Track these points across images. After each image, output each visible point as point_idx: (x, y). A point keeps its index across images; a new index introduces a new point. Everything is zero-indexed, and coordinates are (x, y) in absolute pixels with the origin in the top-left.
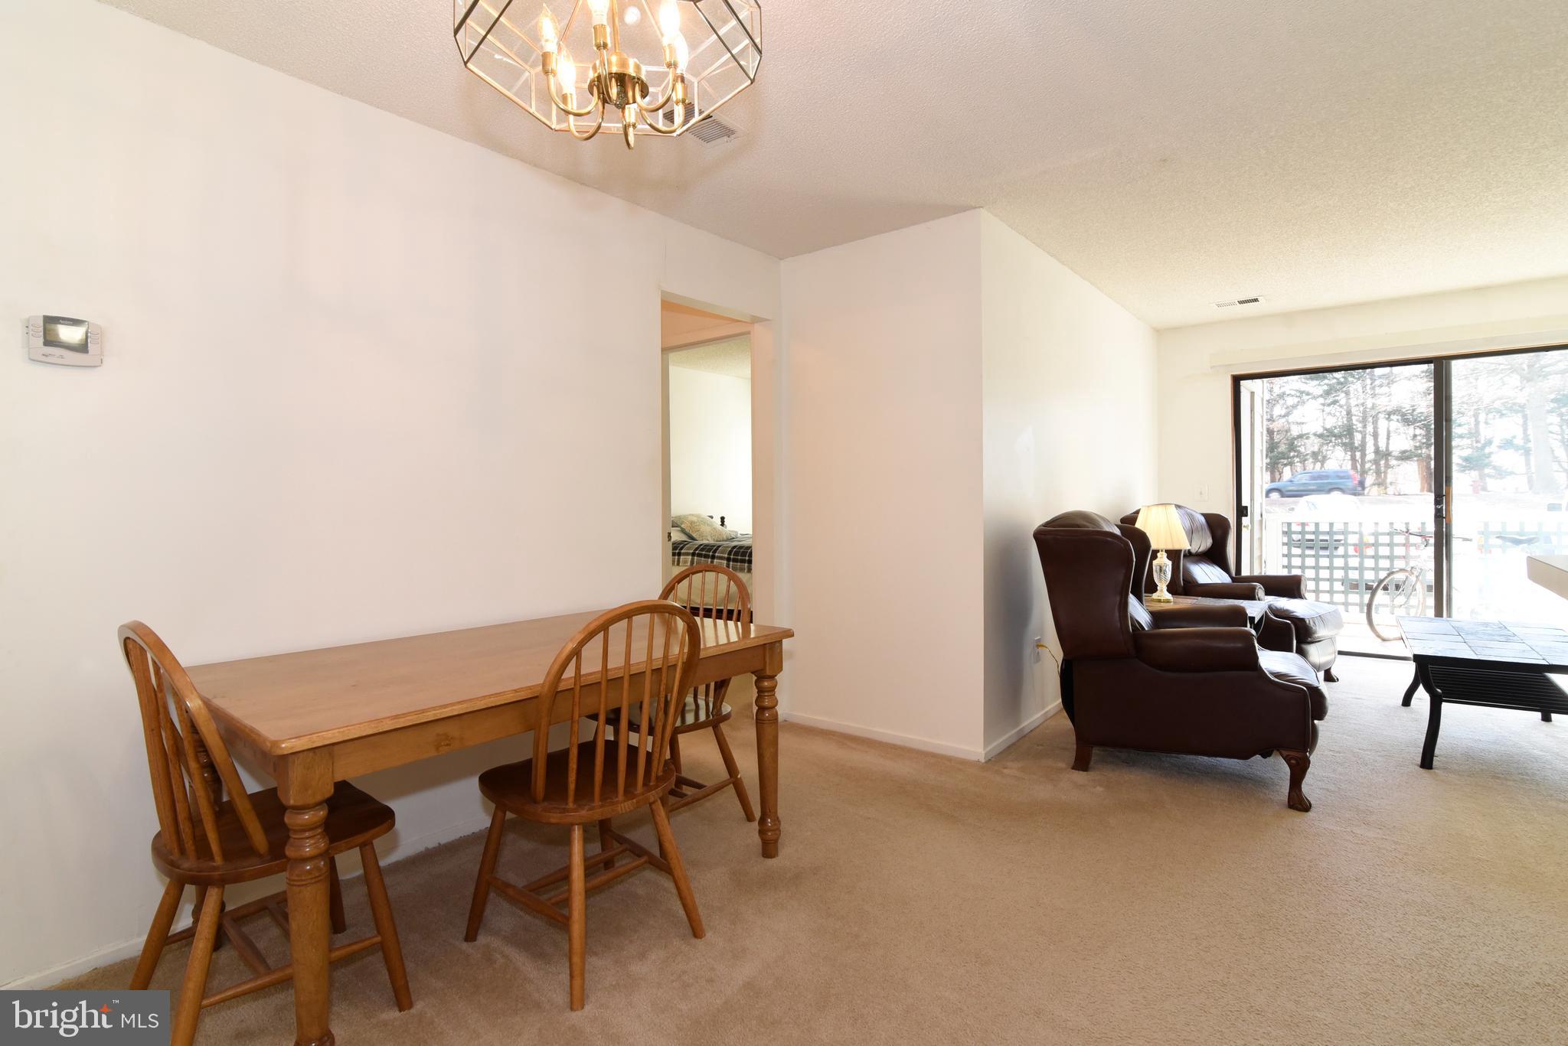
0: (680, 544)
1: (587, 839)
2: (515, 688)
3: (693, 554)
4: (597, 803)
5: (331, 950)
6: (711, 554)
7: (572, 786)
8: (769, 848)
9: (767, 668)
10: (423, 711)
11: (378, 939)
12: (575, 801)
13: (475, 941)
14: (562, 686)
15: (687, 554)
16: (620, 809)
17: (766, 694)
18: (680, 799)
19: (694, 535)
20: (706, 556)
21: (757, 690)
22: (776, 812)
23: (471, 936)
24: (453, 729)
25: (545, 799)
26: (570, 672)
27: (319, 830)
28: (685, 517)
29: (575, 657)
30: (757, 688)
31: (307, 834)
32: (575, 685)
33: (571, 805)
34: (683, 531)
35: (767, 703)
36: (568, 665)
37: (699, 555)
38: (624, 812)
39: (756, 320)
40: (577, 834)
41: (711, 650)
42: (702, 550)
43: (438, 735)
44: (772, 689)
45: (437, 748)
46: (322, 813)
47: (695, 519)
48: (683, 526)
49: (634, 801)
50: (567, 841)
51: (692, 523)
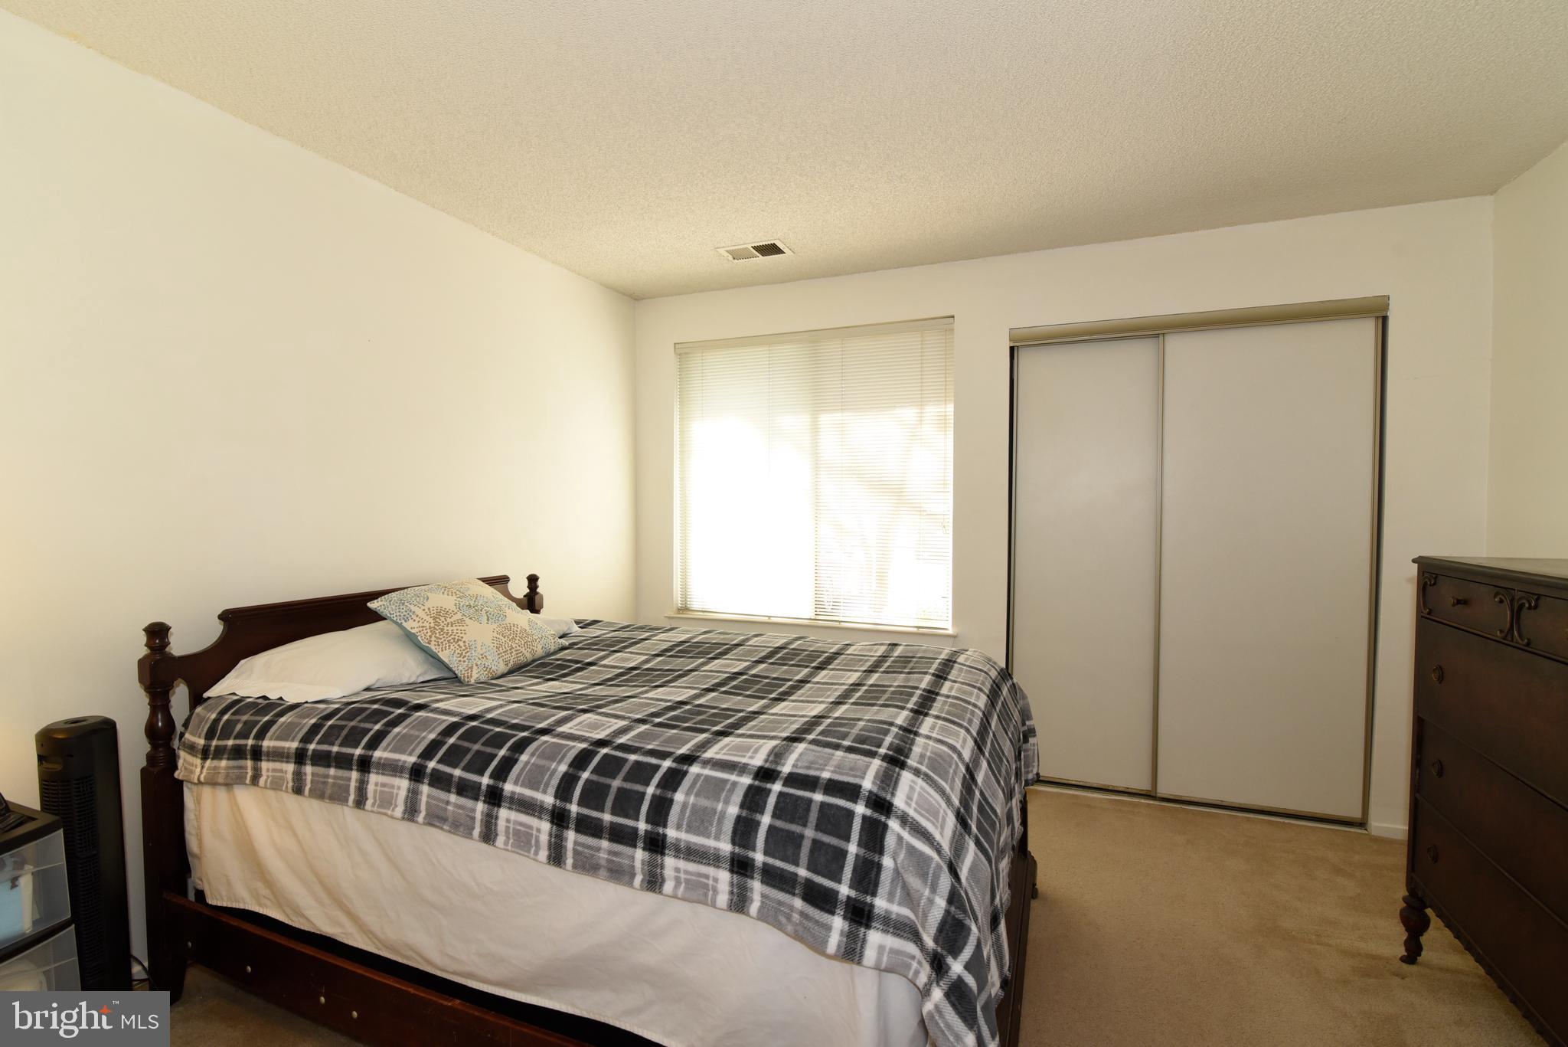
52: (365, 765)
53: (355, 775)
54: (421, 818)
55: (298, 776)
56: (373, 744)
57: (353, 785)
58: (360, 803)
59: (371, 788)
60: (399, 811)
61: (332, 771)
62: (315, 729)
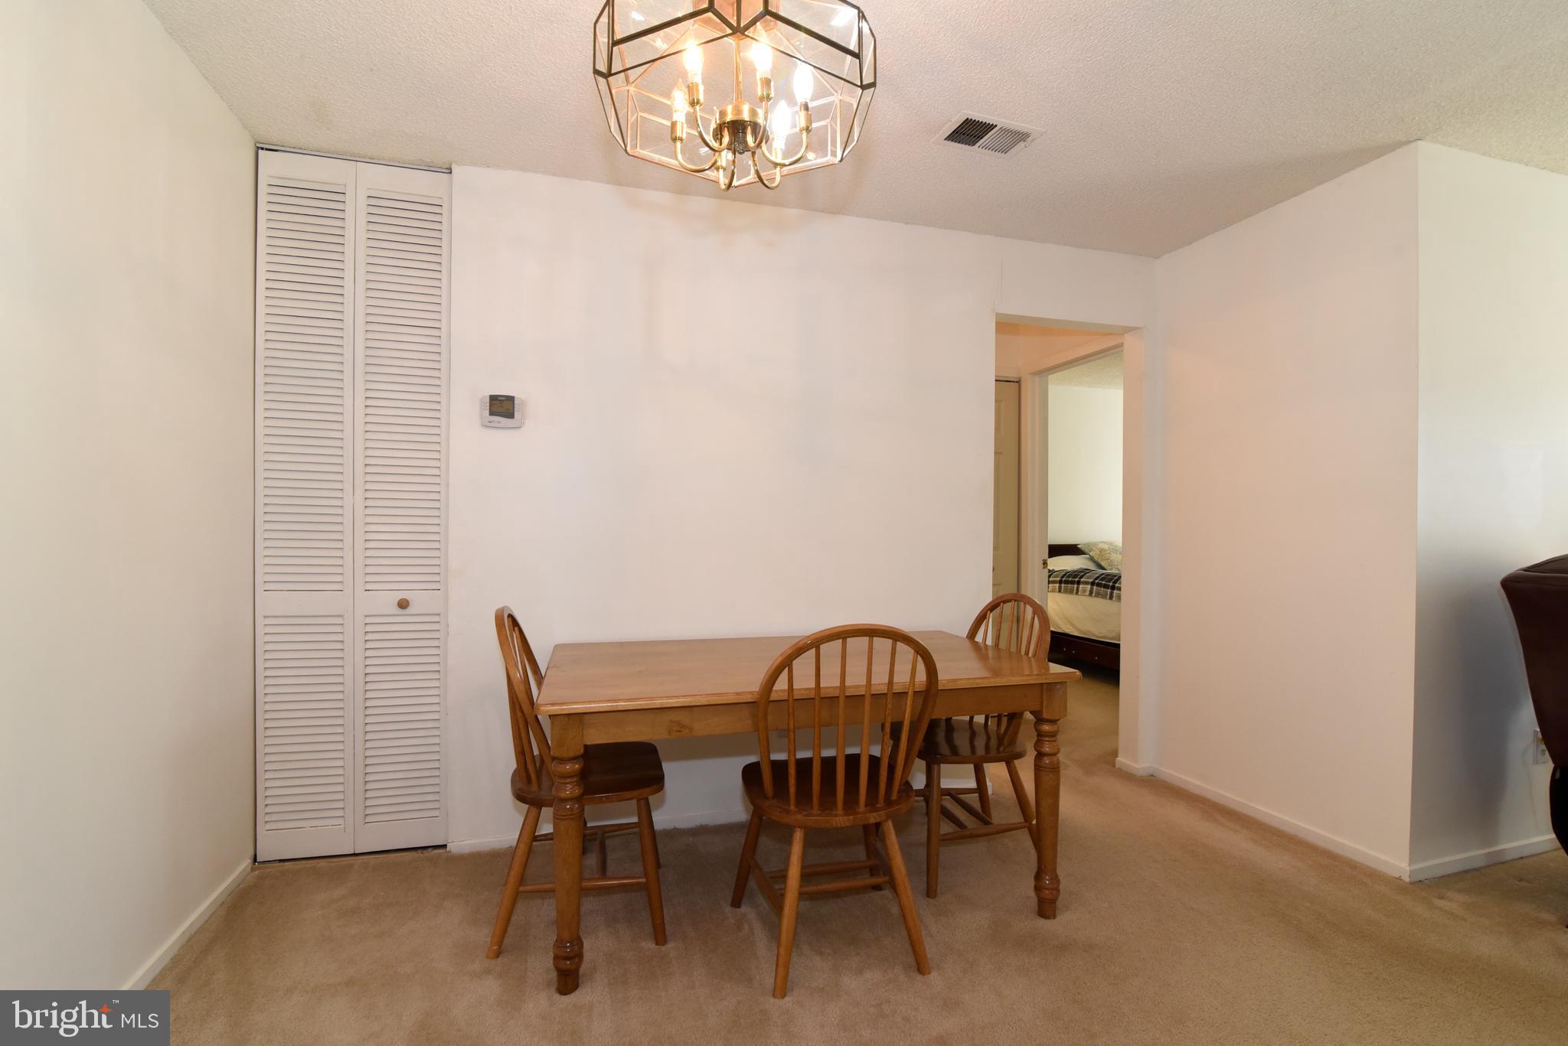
0: (1082, 572)
1: (807, 843)
2: (738, 691)
3: (1093, 584)
4: (816, 810)
5: (582, 879)
6: (1111, 584)
7: (792, 790)
8: (1046, 908)
9: (1044, 710)
10: (652, 699)
11: (644, 880)
12: (798, 803)
13: (739, 907)
14: (774, 696)
15: (1086, 583)
16: (834, 822)
17: (1047, 739)
18: (959, 829)
19: (1103, 564)
20: (1106, 586)
21: (1036, 733)
22: (1055, 869)
23: (736, 903)
24: (683, 718)
25: (774, 797)
26: (781, 684)
27: (575, 779)
28: (1095, 544)
29: (787, 669)
30: (1036, 730)
31: (568, 780)
32: (789, 697)
33: (792, 808)
34: (1092, 559)
35: (1047, 749)
36: (777, 677)
37: (1099, 585)
38: (839, 825)
39: (1128, 330)
40: (798, 836)
41: (960, 682)
42: (1102, 579)
43: (671, 721)
44: (1053, 735)
45: (670, 733)
46: (577, 766)
47: (1106, 547)
48: (1091, 553)
49: (851, 817)
50: (789, 841)
51: (1102, 550)
52: (1079, 583)
53: (1076, 586)
54: (1093, 595)
55: (1060, 588)
56: (1081, 577)
57: (1075, 588)
58: (1077, 593)
59: (1080, 589)
60: (1088, 593)
61: (1069, 585)
62: (1064, 575)
